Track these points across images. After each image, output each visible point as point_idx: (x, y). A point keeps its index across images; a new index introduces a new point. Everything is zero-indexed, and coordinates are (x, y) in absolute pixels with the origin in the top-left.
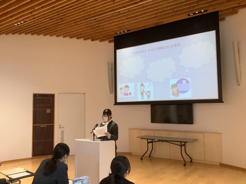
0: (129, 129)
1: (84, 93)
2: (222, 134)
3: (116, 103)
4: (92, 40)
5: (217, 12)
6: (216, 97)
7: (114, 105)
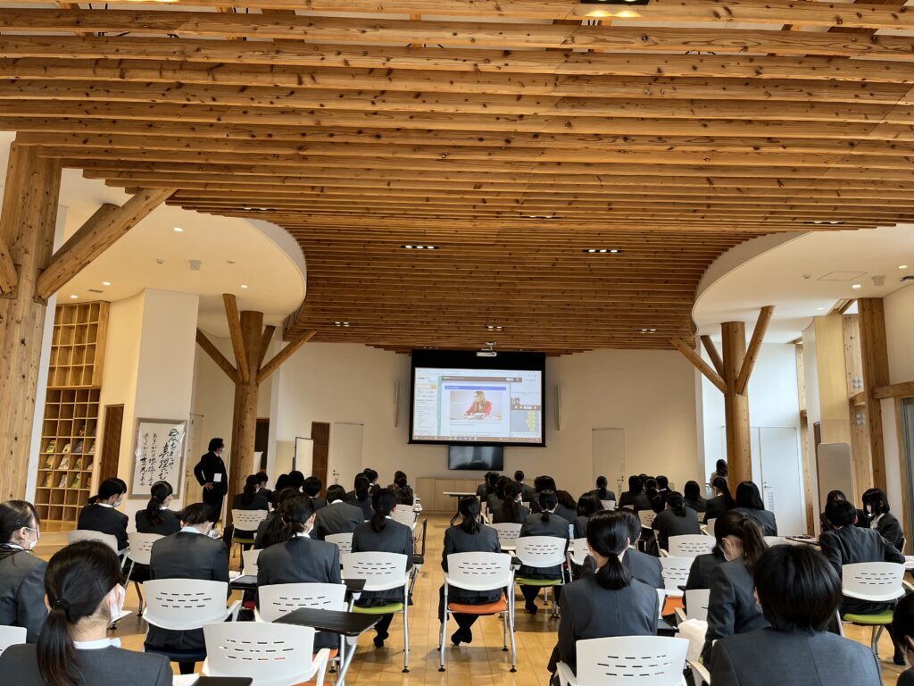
0: (417, 478)
1: (362, 423)
3: (412, 442)
5: (544, 354)
7: (408, 443)
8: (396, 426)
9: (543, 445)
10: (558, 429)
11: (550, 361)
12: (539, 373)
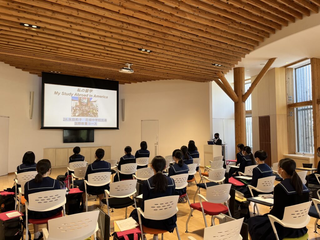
0: (44, 149)
1: (8, 116)
2: (111, 146)
3: (43, 128)
4: (16, 68)
5: (118, 82)
6: (116, 126)
7: (41, 129)
8: (31, 119)
9: (117, 128)
10: (124, 121)
11: (120, 86)
12: (116, 92)
